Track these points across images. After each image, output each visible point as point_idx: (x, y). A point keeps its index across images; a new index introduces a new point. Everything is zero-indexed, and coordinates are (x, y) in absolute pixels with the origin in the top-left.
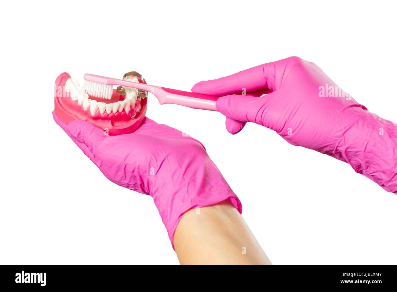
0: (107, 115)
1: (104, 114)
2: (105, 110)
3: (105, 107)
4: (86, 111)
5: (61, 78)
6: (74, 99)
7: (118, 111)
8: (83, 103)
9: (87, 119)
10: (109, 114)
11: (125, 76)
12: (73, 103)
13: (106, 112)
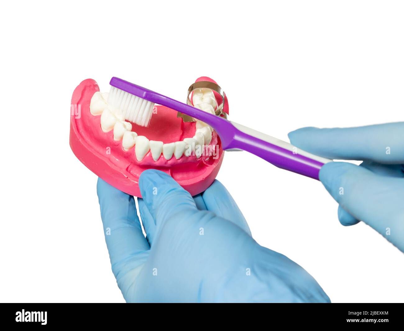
0: (164, 162)
1: (160, 160)
2: (162, 154)
3: (162, 149)
4: (127, 153)
5: (82, 89)
6: (105, 129)
7: (183, 155)
8: (122, 138)
9: (128, 165)
10: (168, 161)
11: (191, 89)
12: (105, 137)
13: (164, 157)
